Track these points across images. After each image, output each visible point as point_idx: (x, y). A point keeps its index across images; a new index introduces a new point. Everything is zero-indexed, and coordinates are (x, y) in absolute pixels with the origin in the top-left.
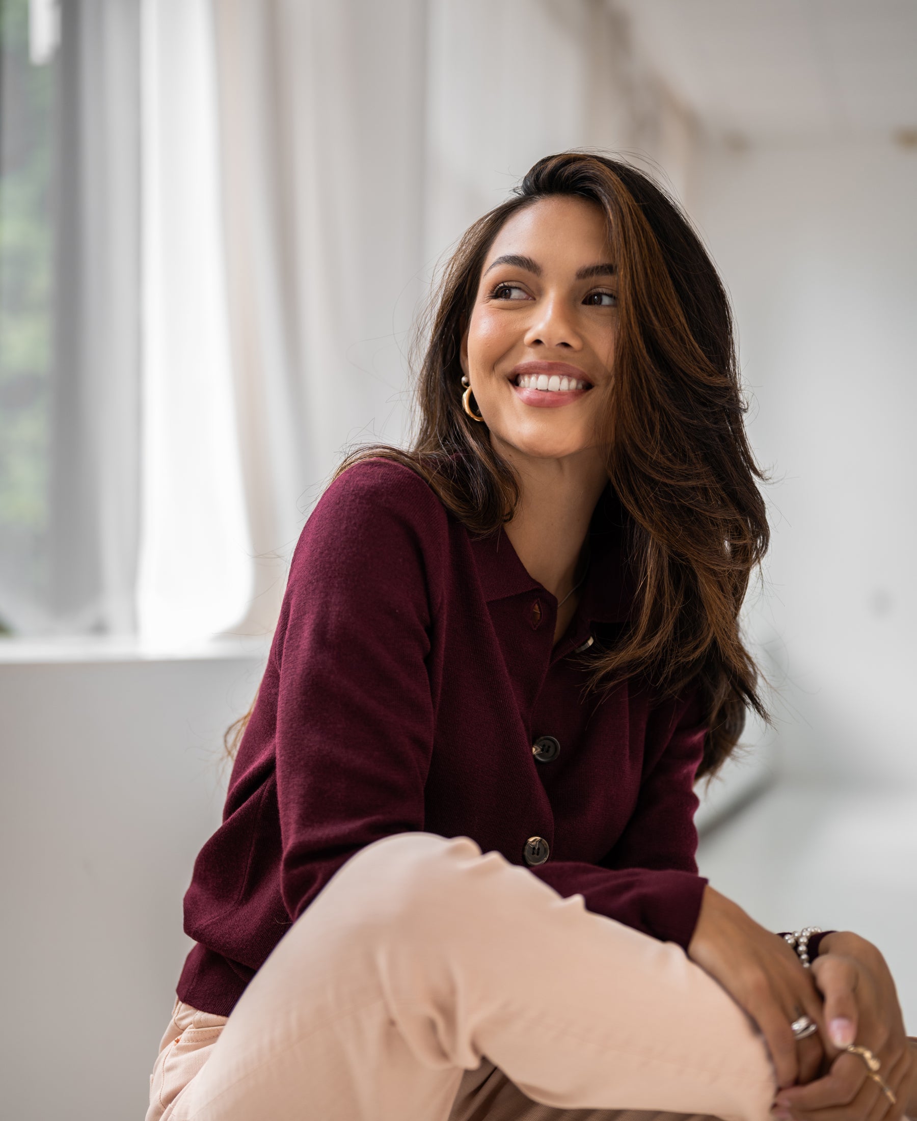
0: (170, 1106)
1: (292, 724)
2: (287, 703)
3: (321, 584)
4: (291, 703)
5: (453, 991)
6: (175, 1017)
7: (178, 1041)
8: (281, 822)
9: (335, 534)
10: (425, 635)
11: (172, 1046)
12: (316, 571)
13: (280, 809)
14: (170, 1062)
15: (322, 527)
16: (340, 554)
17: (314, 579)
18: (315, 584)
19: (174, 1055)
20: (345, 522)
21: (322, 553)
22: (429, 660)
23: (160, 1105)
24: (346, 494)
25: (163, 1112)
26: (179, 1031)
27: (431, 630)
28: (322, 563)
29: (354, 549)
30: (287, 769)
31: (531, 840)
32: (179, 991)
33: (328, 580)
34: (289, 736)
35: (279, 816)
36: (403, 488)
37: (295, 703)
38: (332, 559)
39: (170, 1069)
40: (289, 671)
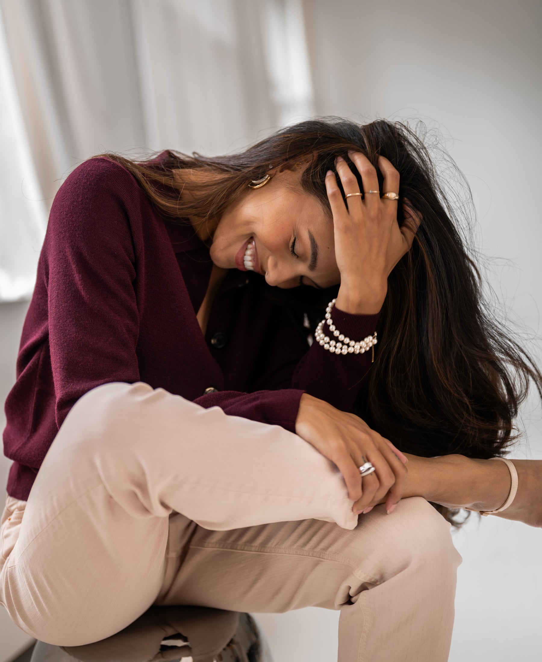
0: (8, 558)
1: (59, 320)
2: (55, 307)
3: (67, 235)
4: (58, 308)
5: (143, 474)
6: (7, 505)
7: (10, 519)
8: (54, 380)
9: (75, 204)
10: (133, 267)
11: (7, 523)
12: (64, 226)
13: (53, 372)
14: (6, 532)
15: (66, 197)
16: (78, 216)
17: (63, 231)
18: (64, 233)
19: (9, 528)
20: (81, 196)
21: (67, 215)
22: (135, 283)
23: (3, 558)
24: (81, 178)
25: (5, 562)
26: (10, 513)
27: (136, 264)
28: (68, 221)
29: (87, 214)
30: (56, 348)
31: (208, 390)
32: (8, 489)
33: (72, 232)
34: (58, 327)
35: (53, 376)
36: (117, 177)
37: (61, 308)
38: (73, 219)
39: (7, 536)
40: (55, 288)
